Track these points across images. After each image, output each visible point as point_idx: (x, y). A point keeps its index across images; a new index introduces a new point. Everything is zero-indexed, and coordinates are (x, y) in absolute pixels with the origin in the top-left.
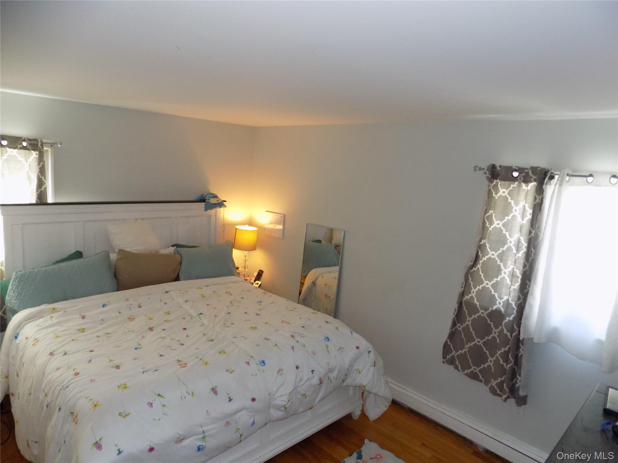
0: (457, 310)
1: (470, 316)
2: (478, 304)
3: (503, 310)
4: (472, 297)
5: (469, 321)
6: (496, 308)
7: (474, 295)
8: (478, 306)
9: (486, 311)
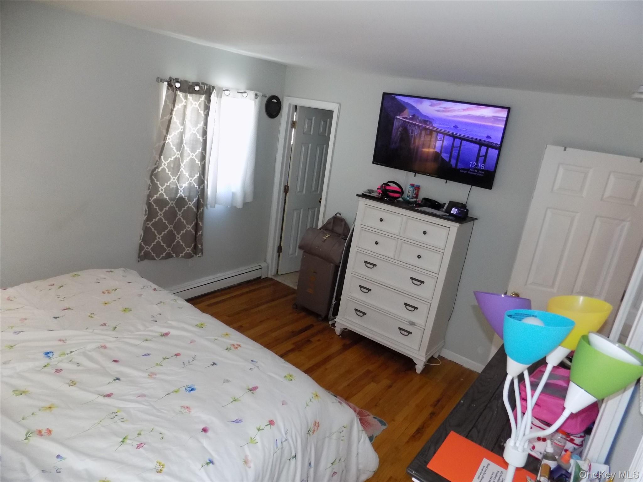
0: (147, 210)
1: (161, 210)
2: (167, 198)
3: (183, 195)
4: (161, 194)
5: (160, 215)
6: (179, 196)
7: (162, 192)
8: (168, 199)
9: (174, 201)
